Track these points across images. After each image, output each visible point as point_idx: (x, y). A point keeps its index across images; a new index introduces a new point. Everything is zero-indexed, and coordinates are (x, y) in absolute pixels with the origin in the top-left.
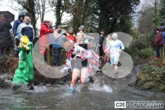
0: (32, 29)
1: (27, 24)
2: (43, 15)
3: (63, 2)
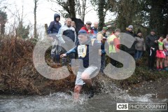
0: (73, 32)
1: (69, 26)
2: (84, 15)
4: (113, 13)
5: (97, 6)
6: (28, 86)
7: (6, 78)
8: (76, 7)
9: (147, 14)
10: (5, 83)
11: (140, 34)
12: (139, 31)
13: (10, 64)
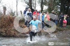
3: (44, 1)
4: (46, 6)
5: (40, 4)
6: (14, 34)
7: (6, 31)
8: (32, 4)
9: (59, 6)
10: (6, 33)
11: (56, 14)
12: (56, 13)
13: (8, 26)
